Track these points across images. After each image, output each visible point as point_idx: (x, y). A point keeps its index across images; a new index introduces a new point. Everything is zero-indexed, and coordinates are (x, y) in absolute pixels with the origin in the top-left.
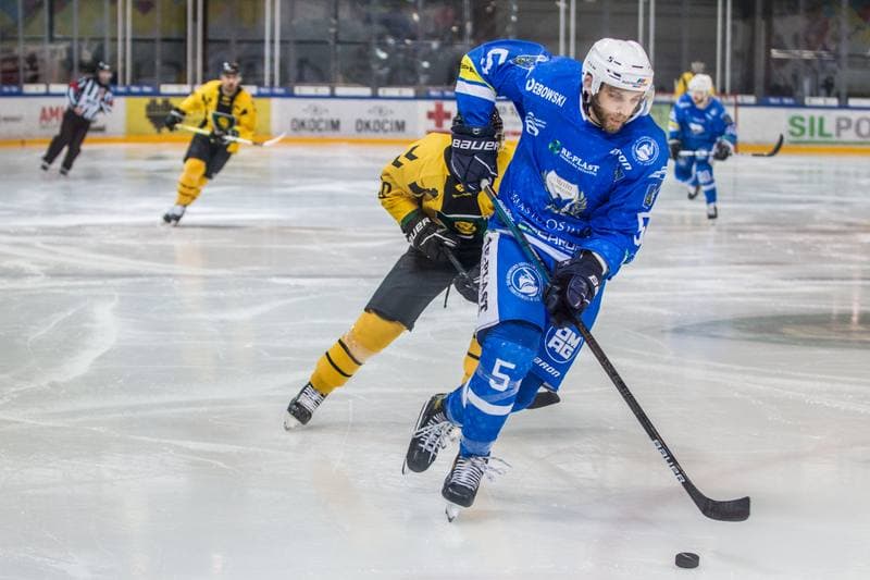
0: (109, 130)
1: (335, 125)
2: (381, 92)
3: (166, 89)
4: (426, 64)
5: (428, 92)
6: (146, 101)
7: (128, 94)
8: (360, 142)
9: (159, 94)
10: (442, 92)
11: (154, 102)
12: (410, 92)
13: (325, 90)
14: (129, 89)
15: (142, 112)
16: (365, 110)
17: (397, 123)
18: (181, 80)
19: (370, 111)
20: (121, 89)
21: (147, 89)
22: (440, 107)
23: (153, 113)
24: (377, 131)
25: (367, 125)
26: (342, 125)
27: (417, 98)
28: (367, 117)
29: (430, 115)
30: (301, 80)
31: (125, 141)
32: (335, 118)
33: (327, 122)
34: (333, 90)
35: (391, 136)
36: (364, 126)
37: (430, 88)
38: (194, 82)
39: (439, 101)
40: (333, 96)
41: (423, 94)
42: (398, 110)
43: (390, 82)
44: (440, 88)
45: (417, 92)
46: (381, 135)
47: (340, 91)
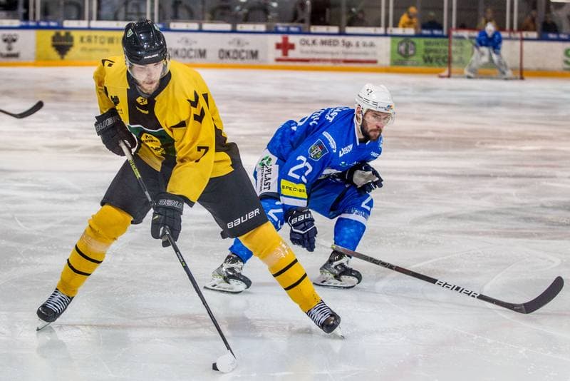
0: (22, 55)
1: (202, 54)
2: (239, 27)
3: (67, 24)
4: (275, 5)
5: (276, 27)
6: (52, 33)
7: (38, 27)
8: (222, 67)
9: (62, 28)
10: (288, 27)
11: (58, 35)
12: (262, 27)
13: (195, 26)
14: (38, 23)
15: (49, 41)
16: (227, 42)
17: (252, 52)
18: (80, 17)
19: (230, 43)
20: (31, 24)
21: (53, 24)
22: (285, 40)
23: (57, 43)
24: (235, 58)
25: (228, 54)
26: (208, 54)
27: (268, 32)
28: (227, 47)
29: (278, 46)
30: (176, 18)
31: (35, 65)
32: (202, 48)
33: (195, 51)
34: (201, 26)
35: (246, 62)
36: (225, 54)
37: (278, 24)
38: (90, 19)
39: (285, 35)
40: (200, 30)
41: (273, 29)
42: (252, 42)
43: (246, 20)
44: (287, 24)
45: (267, 27)
46: (239, 62)
47: (206, 26)
